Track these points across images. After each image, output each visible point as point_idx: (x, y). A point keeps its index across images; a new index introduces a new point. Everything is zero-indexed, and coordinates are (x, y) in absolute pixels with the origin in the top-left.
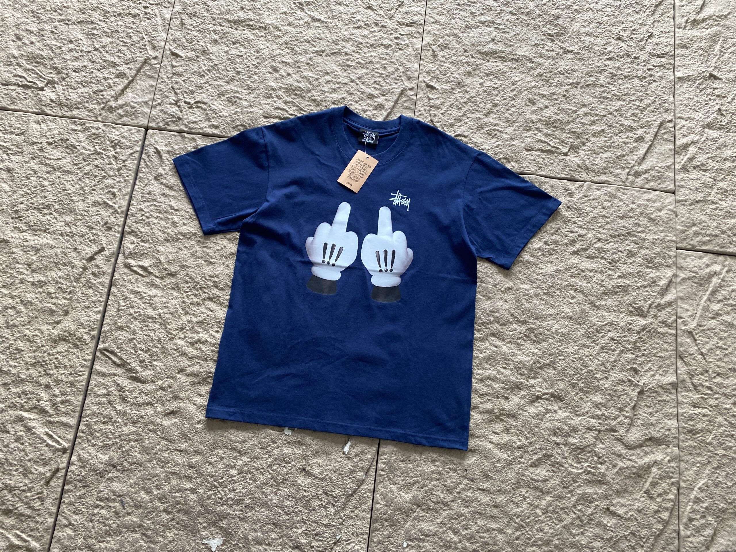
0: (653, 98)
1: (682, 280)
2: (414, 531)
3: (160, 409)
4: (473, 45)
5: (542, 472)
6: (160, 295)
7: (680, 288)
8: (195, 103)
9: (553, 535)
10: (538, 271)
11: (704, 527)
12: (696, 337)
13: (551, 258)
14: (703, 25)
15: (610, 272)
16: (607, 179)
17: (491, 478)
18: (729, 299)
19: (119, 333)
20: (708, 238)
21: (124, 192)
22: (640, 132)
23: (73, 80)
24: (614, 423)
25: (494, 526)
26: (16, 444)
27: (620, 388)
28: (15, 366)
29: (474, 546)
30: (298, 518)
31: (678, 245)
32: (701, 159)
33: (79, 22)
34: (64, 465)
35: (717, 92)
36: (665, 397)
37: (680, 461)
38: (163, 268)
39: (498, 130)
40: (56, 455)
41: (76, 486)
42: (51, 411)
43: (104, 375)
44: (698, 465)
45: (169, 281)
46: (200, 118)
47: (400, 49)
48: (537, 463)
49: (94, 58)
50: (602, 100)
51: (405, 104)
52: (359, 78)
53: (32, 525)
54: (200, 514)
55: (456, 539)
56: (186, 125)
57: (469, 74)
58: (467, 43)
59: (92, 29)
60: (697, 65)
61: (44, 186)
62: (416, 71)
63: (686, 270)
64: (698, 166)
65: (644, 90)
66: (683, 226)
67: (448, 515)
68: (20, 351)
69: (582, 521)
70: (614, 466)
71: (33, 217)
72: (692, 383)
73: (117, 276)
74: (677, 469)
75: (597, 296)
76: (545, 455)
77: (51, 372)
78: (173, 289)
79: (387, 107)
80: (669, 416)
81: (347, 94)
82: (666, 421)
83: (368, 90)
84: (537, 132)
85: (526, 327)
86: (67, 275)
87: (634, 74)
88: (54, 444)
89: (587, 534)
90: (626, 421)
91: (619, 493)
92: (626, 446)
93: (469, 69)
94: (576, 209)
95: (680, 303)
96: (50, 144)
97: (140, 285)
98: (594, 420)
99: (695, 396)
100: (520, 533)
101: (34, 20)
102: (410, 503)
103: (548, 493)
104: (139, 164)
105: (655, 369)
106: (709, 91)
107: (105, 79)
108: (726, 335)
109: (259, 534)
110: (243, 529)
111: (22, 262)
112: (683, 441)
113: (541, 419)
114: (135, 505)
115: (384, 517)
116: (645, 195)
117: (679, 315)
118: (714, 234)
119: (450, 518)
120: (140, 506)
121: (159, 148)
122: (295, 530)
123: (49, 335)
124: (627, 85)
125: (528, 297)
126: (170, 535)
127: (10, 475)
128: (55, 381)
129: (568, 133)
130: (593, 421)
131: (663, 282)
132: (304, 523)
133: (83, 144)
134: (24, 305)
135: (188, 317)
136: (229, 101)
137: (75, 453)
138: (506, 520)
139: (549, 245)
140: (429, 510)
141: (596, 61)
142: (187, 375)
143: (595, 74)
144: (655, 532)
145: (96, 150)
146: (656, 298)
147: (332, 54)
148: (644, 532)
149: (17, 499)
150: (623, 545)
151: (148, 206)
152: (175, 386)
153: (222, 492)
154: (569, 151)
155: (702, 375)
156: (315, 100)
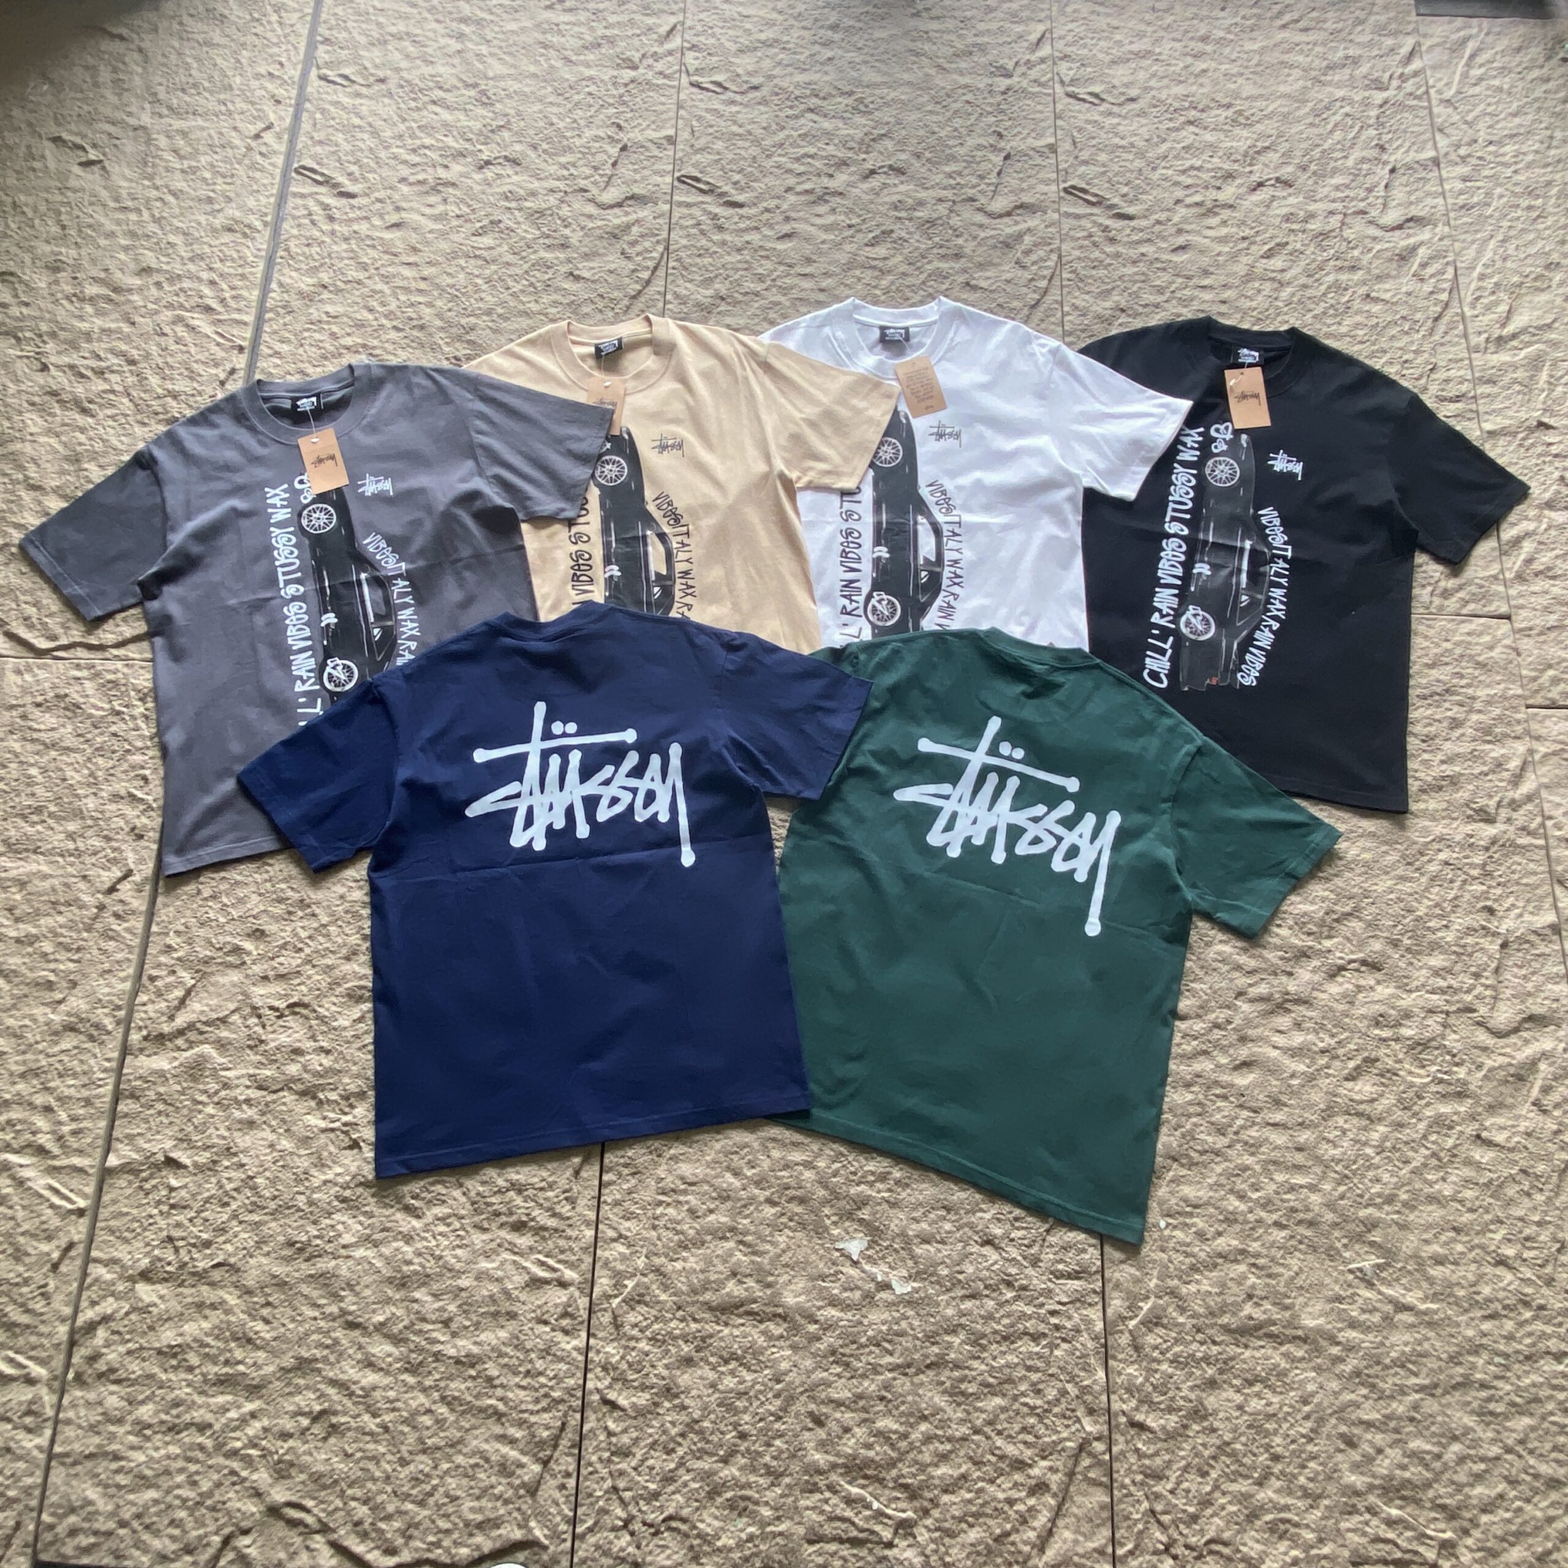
1: (1543, 757)
2: (1173, 1201)
5: (1364, 1088)
7: (1544, 769)
9: (1397, 1187)
14: (1515, 343)
15: (1426, 756)
17: (1285, 1105)
24: (1468, 998)
25: (1302, 1181)
27: (1470, 940)
29: (1275, 1217)
31: (1528, 702)
32: (1544, 559)
35: (1554, 450)
36: (1542, 948)
41: (620, 1175)
48: (1355, 1074)
53: (562, 1243)
54: (825, 1202)
55: (1243, 1207)
60: (1515, 408)
63: (1546, 740)
64: (1541, 572)
66: (1531, 670)
67: (1224, 1170)
69: (1439, 1159)
70: (1479, 1067)
76: (1366, 1060)
80: (1555, 979)
82: (1550, 986)
89: (1453, 1178)
90: (1488, 993)
91: (1492, 1109)
92: (1493, 1033)
95: (1544, 794)
98: (1437, 997)
100: (1345, 1188)
103: (1380, 1120)
105: (1521, 904)
106: (1540, 449)
109: (924, 1225)
110: (897, 1220)
113: (1351, 1003)
114: (720, 1197)
116: (1463, 626)
117: (1546, 814)
119: (1229, 1175)
120: (728, 1198)
126: (781, 1239)
131: (1514, 764)
138: (1318, 1170)
140: (1192, 1164)
146: (1506, 791)
148: (1541, 1167)
149: (533, 1204)
150: (1511, 1191)
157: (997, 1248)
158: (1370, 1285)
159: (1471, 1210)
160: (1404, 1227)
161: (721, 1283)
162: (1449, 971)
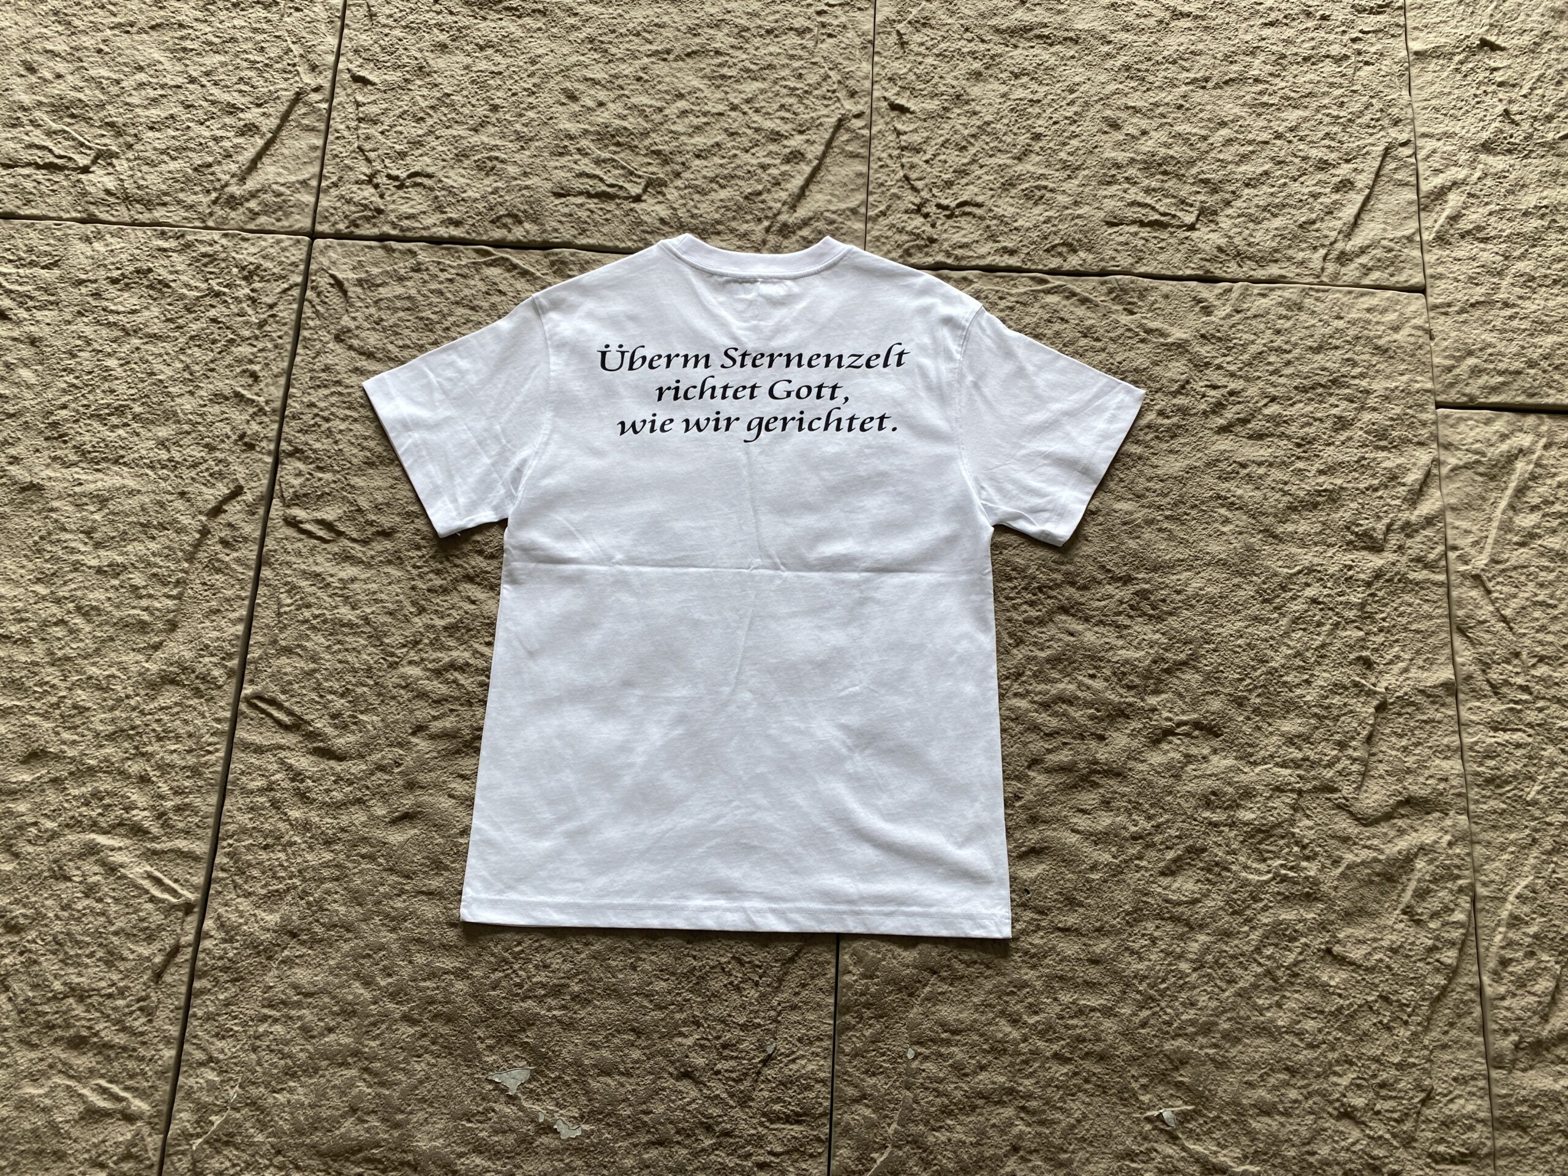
0: (1365, 99)
1: (1452, 470)
2: (926, 1025)
3: (380, 811)
4: (982, 15)
5: (1186, 885)
6: (363, 577)
7: (1450, 487)
8: (409, 177)
9: (1218, 1013)
10: (1149, 472)
11: (1533, 975)
12: (1490, 585)
13: (1175, 444)
15: (1300, 465)
16: (1283, 272)
17: (1081, 905)
18: (1553, 503)
19: (283, 660)
20: (1501, 379)
21: (276, 370)
22: (1344, 170)
23: (149, 147)
24: (1329, 774)
25: (1094, 1001)
26: (87, 902)
27: (1336, 700)
28: (74, 742)
29: (1055, 1047)
30: (684, 1015)
31: (1439, 399)
32: (1475, 216)
33: (153, 28)
34: (190, 938)
35: (1498, 77)
36: (1431, 713)
37: (1473, 843)
38: (367, 522)
39: (1045, 187)
40: (172, 918)
41: (216, 980)
42: (155, 830)
43: (259, 750)
44: (1512, 849)
45: (379, 548)
46: (423, 208)
47: (830, 36)
48: (1174, 868)
49: (191, 98)
50: (1260, 110)
51: (849, 148)
52: (748, 101)
53: (131, 1064)
54: (478, 1022)
55: (1015, 1034)
56: (393, 223)
57: (977, 75)
58: (967, 12)
59: (182, 38)
60: (1453, 23)
61: (107, 369)
62: (866, 78)
63: (1458, 449)
64: (1469, 232)
65: (1346, 83)
66: (1446, 357)
67: (995, 986)
68: (81, 710)
69: (1275, 980)
70: (1336, 862)
71: (89, 434)
72: (1488, 681)
73: (270, 544)
74: (1468, 859)
75: (1276, 516)
76: (1190, 850)
77: (149, 749)
78: (390, 562)
79: (810, 156)
80: (1446, 752)
81: (724, 136)
82: (1437, 761)
83: (768, 124)
84: (1127, 186)
85: (1132, 589)
86: (168, 547)
87: (1323, 52)
88: (166, 896)
89: (1289, 1004)
90: (1355, 767)
91: (1348, 917)
92: (1357, 819)
93: (977, 65)
94: (1220, 339)
95: (1450, 517)
96: (114, 281)
97: (320, 559)
98: (1289, 771)
99: (1495, 708)
100: (1148, 1012)
101: (60, 28)
102: (916, 967)
103: (1201, 926)
104: (300, 311)
105: (1407, 656)
106: (1481, 76)
107: (216, 139)
108: (1552, 576)
110: (572, 1046)
111: (73, 527)
112: (1477, 802)
113: (1177, 777)
114: (343, 1012)
115: (863, 999)
116: (1362, 299)
117: (1450, 542)
118: (1512, 368)
119: (1000, 992)
120: (354, 1013)
121: (340, 276)
122: (679, 1039)
123: (140, 674)
124: (1309, 77)
125: (1132, 527)
126: (419, 1067)
127: (79, 965)
128: (159, 767)
129: (1193, 184)
130: (1286, 772)
131: (1413, 477)
132: (698, 1024)
133: (184, 278)
134: (84, 615)
135: (425, 619)
136: (480, 169)
137: (210, 914)
138: (1117, 989)
139: (1168, 417)
140: (955, 978)
141: (1241, 31)
142: (433, 737)
143: (1242, 57)
144: (1431, 993)
145: (210, 289)
146: (1400, 511)
147: (688, 55)
148: (1408, 993)
149: (98, 1014)
150: (1366, 1024)
151: (326, 396)
152: (409, 761)
153: (521, 973)
154: (1198, 219)
155: (1508, 662)
156: (658, 153)
157: (697, 1082)
158: (1173, 1138)
159: (1311, 1046)
160: (1221, 1065)
161: (336, 1122)
162: (1307, 739)
